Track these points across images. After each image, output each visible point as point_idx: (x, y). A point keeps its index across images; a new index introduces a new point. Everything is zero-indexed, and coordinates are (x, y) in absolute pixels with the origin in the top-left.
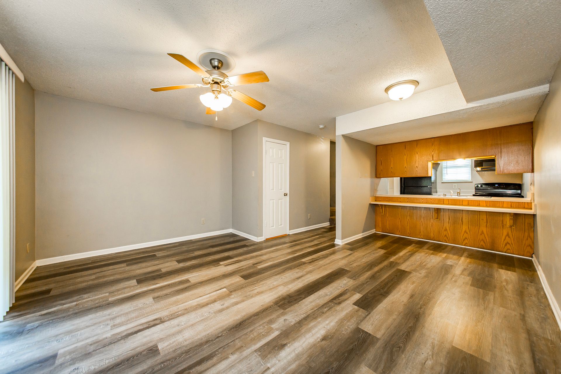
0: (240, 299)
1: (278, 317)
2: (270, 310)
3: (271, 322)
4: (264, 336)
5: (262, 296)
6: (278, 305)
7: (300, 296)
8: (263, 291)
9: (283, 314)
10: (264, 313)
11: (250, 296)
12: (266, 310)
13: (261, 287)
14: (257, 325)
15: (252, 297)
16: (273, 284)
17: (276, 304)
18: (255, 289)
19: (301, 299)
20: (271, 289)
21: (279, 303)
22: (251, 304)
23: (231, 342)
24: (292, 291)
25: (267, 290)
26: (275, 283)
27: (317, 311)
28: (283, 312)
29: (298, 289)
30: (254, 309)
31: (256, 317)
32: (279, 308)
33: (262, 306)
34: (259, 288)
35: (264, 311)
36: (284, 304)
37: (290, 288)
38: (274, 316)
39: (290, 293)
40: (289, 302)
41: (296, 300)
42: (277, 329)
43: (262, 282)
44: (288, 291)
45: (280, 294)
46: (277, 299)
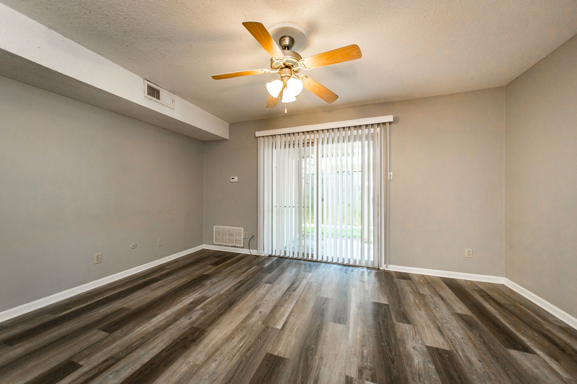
0: (248, 323)
1: (197, 319)
2: (208, 323)
3: (204, 313)
4: (207, 304)
5: (224, 335)
6: (200, 331)
7: (169, 352)
8: (227, 343)
9: (193, 323)
10: (213, 318)
11: (239, 330)
12: (212, 321)
13: (233, 349)
14: (216, 308)
15: (236, 329)
16: (216, 362)
17: (203, 330)
18: (240, 342)
19: (167, 349)
20: (216, 351)
21: (200, 332)
22: (232, 322)
23: (229, 296)
24: (180, 358)
25: (222, 346)
26: (214, 365)
27: (150, 338)
28: (193, 325)
29: (168, 368)
30: (226, 318)
31: (220, 313)
32: (198, 327)
33: (220, 324)
34: (236, 347)
35: (215, 319)
36: (193, 334)
37: (184, 365)
38: (202, 318)
39: (185, 352)
40: (186, 338)
41: (176, 344)
42: (198, 310)
43: (238, 358)
44: (187, 357)
45: (200, 347)
46: (203, 336)
